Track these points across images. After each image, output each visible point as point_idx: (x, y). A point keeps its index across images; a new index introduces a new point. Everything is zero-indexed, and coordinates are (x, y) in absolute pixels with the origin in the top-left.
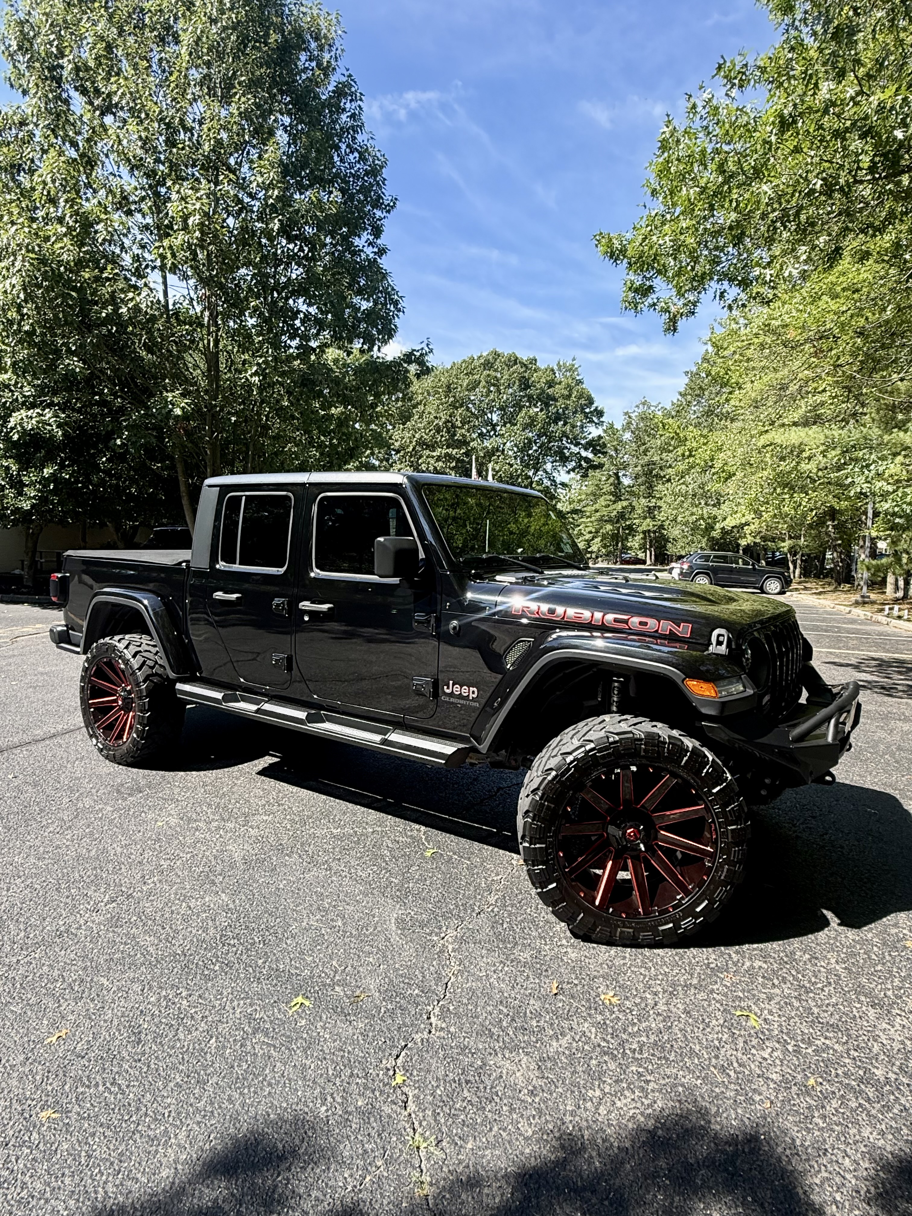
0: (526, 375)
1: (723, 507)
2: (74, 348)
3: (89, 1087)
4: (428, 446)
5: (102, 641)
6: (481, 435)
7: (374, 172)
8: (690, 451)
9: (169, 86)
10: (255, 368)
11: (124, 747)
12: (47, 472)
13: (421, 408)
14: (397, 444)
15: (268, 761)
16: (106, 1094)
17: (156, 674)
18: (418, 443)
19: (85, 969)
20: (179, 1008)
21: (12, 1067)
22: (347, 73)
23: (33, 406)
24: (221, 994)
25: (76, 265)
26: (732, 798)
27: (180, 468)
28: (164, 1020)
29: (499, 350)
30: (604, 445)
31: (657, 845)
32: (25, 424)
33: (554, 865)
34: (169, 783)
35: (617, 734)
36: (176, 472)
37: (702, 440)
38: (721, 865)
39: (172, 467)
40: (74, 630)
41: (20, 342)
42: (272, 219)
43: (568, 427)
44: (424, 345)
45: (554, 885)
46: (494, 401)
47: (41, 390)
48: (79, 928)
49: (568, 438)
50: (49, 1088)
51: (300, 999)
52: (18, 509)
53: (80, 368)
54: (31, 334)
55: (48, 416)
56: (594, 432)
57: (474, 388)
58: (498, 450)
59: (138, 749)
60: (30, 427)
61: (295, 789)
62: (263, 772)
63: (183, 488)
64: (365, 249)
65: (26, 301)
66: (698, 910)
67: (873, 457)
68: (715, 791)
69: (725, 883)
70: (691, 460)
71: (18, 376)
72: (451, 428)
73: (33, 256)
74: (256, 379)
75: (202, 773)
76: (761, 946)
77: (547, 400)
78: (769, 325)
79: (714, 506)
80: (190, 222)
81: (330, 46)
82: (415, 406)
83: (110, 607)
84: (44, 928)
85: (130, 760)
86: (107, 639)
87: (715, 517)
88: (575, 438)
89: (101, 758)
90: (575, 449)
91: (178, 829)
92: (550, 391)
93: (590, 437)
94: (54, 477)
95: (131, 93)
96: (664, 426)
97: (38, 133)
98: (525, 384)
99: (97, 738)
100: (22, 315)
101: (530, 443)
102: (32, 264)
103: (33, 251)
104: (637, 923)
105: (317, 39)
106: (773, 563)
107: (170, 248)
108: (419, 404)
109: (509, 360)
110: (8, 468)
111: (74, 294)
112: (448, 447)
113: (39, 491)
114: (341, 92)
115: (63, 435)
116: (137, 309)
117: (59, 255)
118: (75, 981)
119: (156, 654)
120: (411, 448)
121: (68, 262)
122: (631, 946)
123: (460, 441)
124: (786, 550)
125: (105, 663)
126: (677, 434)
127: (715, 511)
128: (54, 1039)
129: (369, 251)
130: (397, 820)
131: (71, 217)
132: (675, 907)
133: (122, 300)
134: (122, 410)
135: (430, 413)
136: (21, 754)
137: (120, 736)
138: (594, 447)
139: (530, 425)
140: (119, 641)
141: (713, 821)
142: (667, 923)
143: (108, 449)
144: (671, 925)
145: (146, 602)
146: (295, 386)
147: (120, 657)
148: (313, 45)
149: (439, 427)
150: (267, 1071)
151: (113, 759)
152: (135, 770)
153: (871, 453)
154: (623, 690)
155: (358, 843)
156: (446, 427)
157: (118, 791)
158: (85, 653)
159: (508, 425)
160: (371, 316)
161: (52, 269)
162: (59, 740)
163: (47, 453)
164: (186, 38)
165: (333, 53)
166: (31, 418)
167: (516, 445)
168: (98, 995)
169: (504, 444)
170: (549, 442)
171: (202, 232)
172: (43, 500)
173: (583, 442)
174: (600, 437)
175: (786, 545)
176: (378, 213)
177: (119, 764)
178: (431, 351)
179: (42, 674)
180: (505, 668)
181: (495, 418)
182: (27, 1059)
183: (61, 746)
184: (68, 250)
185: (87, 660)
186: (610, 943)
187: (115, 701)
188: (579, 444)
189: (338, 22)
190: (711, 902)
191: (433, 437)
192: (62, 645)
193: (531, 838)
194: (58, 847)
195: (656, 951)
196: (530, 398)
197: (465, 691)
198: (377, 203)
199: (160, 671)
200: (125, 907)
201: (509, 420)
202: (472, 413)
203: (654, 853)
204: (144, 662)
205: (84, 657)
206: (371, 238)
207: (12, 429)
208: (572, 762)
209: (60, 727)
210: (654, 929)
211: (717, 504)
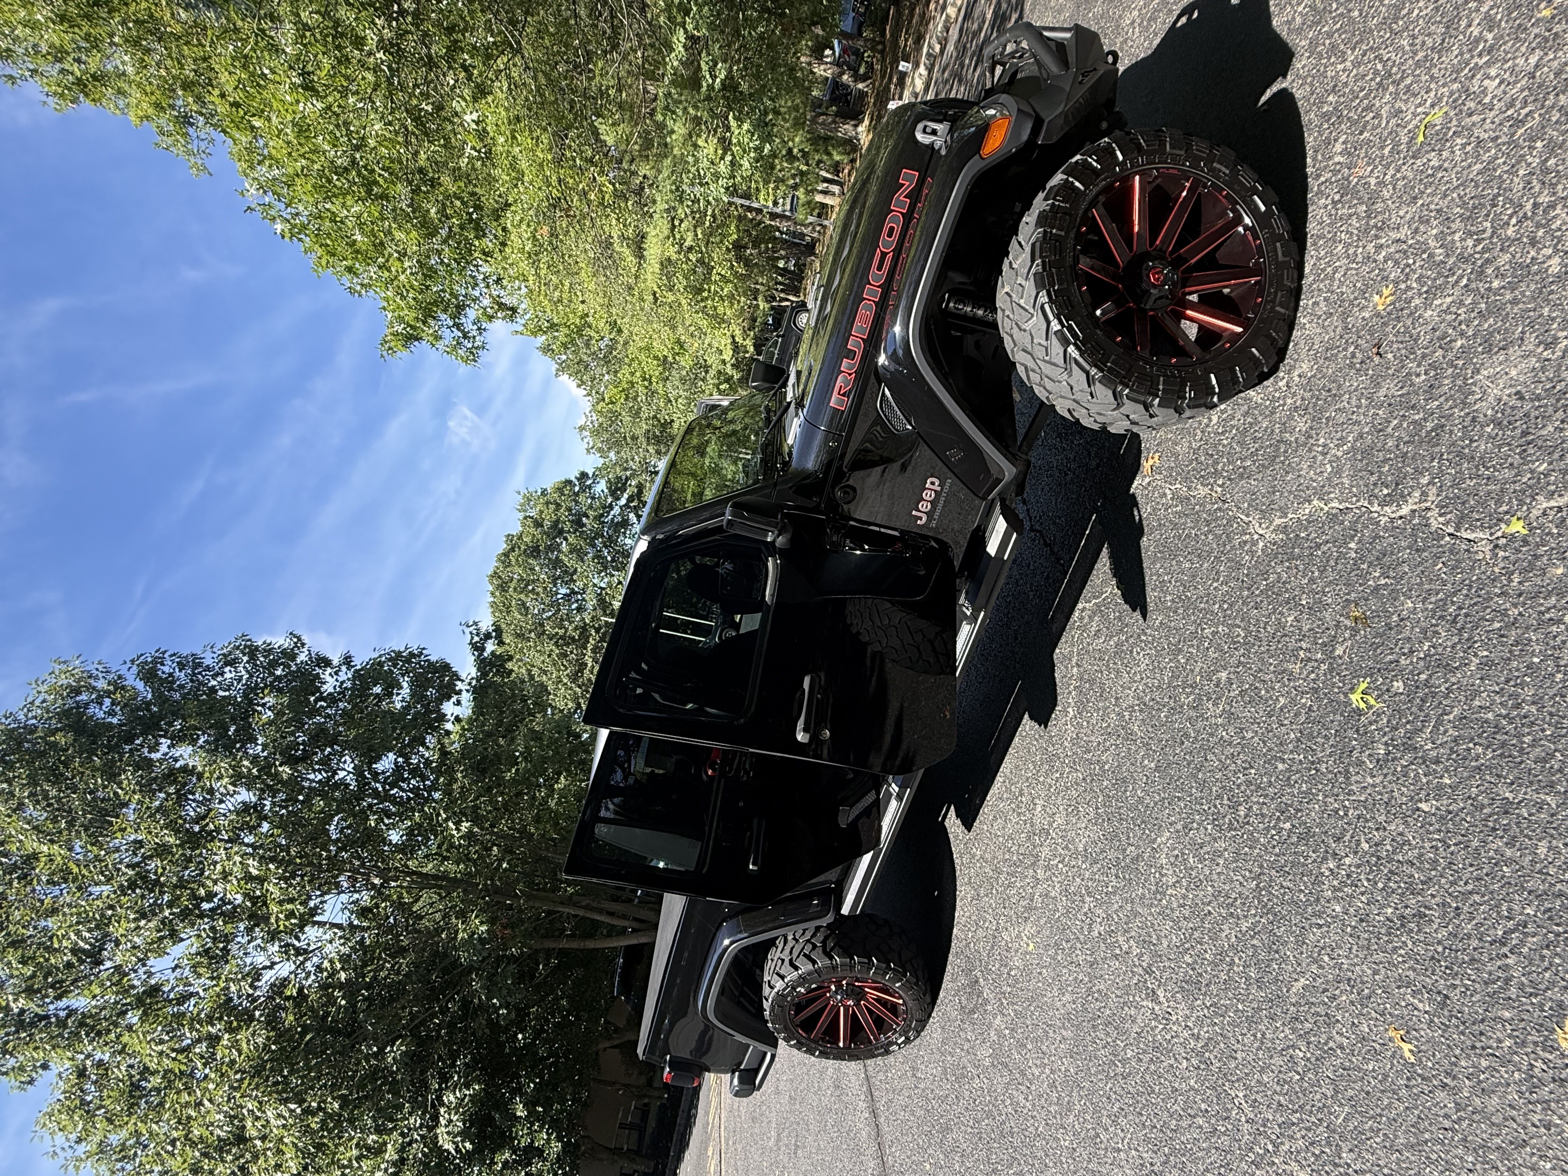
0: (523, 547)
1: (709, 363)
2: (375, 1049)
3: (1507, 981)
4: (581, 671)
5: (767, 1013)
6: (579, 609)
7: (252, 652)
8: (644, 379)
9: (83, 876)
10: (451, 824)
11: (910, 1004)
12: (521, 1111)
13: (535, 671)
14: (571, 705)
15: (952, 822)
16: (1525, 950)
17: (824, 942)
18: (574, 681)
19: (1272, 1018)
20: (1358, 866)
21: (1459, 1107)
22: (129, 665)
23: (435, 1118)
24: (1336, 811)
25: (273, 1029)
26: (1131, 140)
27: (550, 944)
28: (1380, 885)
29: (490, 572)
30: (619, 478)
31: (1171, 253)
32: (456, 1130)
33: (1187, 372)
34: (968, 945)
35: (1033, 261)
36: (554, 949)
37: (635, 364)
38: (1212, 170)
39: (549, 953)
40: (741, 1064)
41: (351, 1121)
42: (277, 773)
43: (591, 513)
44: (467, 630)
45: (1212, 376)
46: (545, 588)
47: (418, 1105)
48: (1197, 1038)
49: (602, 515)
50: (1508, 1043)
51: (1355, 698)
52: (558, 1159)
53: (401, 1044)
54: (344, 1102)
55: (452, 1098)
56: (601, 487)
57: (527, 609)
58: (600, 594)
59: (916, 984)
60: (460, 1124)
61: (999, 779)
62: (968, 824)
63: (574, 945)
64: (340, 679)
65: (300, 1102)
66: (1263, 208)
67: (693, 170)
68: (1121, 158)
69: (1234, 173)
70: (654, 379)
71: (395, 1128)
72: (564, 641)
73: (246, 1082)
74: (465, 826)
75: (959, 903)
76: (1310, 153)
77: (557, 530)
78: (529, 253)
79: (707, 372)
80: (255, 872)
81: (90, 677)
82: (532, 678)
83: (723, 999)
84: (1192, 1088)
85: (928, 999)
86: (766, 1005)
87: (719, 372)
88: (604, 507)
89: (917, 1042)
90: (616, 510)
91: (1042, 922)
92: (547, 524)
93: (606, 491)
94: (530, 1105)
95: (78, 923)
96: (612, 403)
97: (98, 1056)
98: (534, 551)
99: (891, 1044)
100: (320, 1108)
101: (598, 556)
102: (257, 1088)
103: (241, 1080)
104: (1271, 285)
105: (77, 691)
106: (777, 323)
107: (281, 903)
108: (529, 671)
109: (503, 563)
110: (506, 1164)
111: (308, 1037)
112: (586, 648)
113: (542, 1127)
114: (149, 674)
115: (479, 1083)
116: (345, 959)
117: (256, 1048)
118: (1294, 1030)
119: (797, 941)
120: (578, 689)
121: (268, 1038)
122: (1298, 299)
123: (581, 633)
124: (767, 306)
125: (796, 1014)
126: (624, 390)
127: (712, 373)
128: (1406, 1047)
129: (345, 675)
130: (1063, 640)
131: (213, 1025)
132: (1256, 237)
133: (331, 976)
134: (465, 1004)
135: (543, 662)
136: (896, 1155)
137: (893, 1009)
138: (617, 489)
139: (580, 554)
140: (772, 987)
141: (1157, 169)
142: (1275, 249)
143: (507, 1029)
144: (1278, 244)
145: (727, 942)
146: (483, 781)
147: (794, 989)
148: (84, 697)
149: (561, 654)
150: (1490, 716)
151: (923, 1023)
152: (942, 994)
153: (689, 171)
154: (960, 295)
155: (1092, 681)
156: (562, 646)
157: (972, 1012)
158: (775, 1045)
159: (575, 577)
160: (419, 685)
161: (271, 1060)
162: (881, 1105)
163: (497, 1110)
164: (32, 844)
165: (100, 675)
166: (450, 1121)
167: (599, 573)
168: (1325, 990)
169: (595, 585)
170: (603, 536)
171: (272, 860)
172: (555, 1125)
173: (609, 500)
174: (609, 481)
175: (762, 305)
176: (302, 657)
177: (929, 1016)
178: (475, 623)
179: (778, 1140)
180: (910, 433)
181: (563, 591)
182: (1444, 1086)
183: (891, 1101)
184: (253, 1035)
185: (786, 1039)
186: (1291, 325)
187: (846, 1008)
188: (611, 504)
189: (65, 662)
190: (1256, 192)
191: (570, 662)
192: (757, 1082)
193: (1150, 394)
194: (1052, 1086)
195: (1307, 270)
196: (550, 549)
197: (928, 495)
198: (289, 655)
199: (820, 936)
200: (1166, 975)
201: (569, 576)
202: (554, 615)
203: (1182, 260)
204: (805, 955)
205: (781, 1043)
206: (329, 670)
207: (457, 1150)
208: (1061, 322)
209: (862, 1105)
210: (1280, 266)
211: (707, 368)
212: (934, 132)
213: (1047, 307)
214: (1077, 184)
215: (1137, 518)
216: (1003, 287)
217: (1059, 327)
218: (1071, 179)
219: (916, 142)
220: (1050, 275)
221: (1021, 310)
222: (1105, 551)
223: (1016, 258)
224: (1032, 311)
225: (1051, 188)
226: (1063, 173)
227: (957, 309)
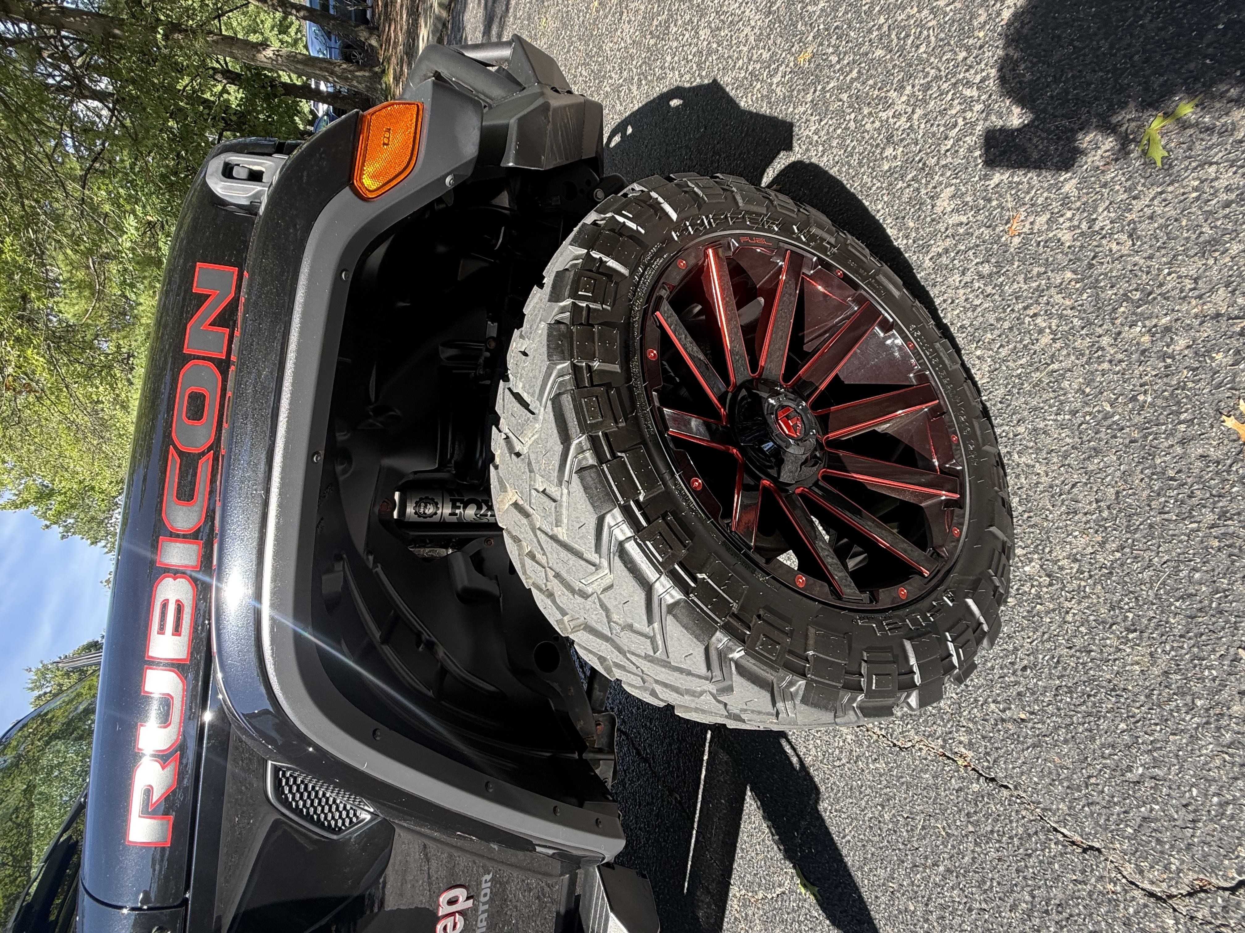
212: (255, 176)
213: (632, 548)
214: (612, 263)
215: (795, 760)
216: (503, 488)
217: (677, 595)
218: (596, 255)
219: (217, 202)
220: (620, 471)
221: (564, 554)
222: (751, 804)
223: (521, 429)
224: (594, 558)
225: (560, 275)
226: (573, 243)
227: (424, 515)
